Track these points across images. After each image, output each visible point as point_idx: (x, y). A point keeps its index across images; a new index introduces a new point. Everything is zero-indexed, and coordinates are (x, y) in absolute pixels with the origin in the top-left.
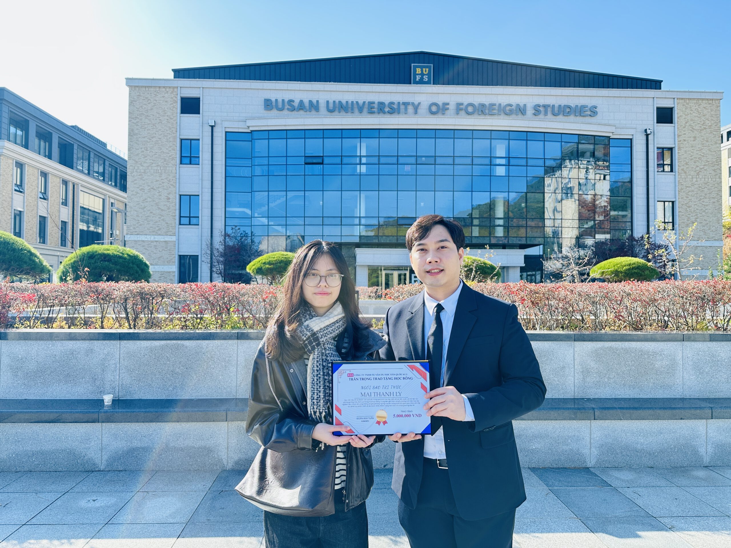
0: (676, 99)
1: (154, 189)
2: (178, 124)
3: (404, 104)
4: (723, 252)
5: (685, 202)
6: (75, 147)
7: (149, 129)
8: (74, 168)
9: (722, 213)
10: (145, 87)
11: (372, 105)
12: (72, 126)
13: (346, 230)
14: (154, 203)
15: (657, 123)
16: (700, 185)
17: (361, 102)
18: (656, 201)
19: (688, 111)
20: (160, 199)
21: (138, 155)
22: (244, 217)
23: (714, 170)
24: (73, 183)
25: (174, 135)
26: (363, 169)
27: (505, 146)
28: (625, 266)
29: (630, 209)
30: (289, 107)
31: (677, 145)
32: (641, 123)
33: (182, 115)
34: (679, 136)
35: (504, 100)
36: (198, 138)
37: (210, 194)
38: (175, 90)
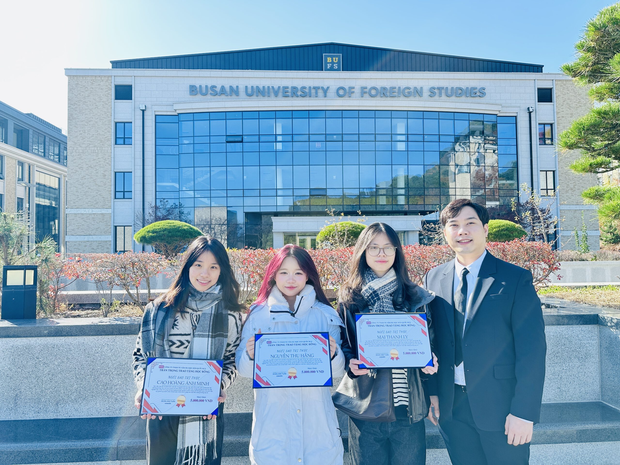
0: (554, 81)
1: (92, 168)
2: (113, 109)
3: (314, 88)
5: (565, 171)
6: (31, 132)
7: (87, 114)
8: (30, 151)
10: (83, 76)
11: (286, 89)
12: (28, 114)
13: (265, 201)
14: (92, 179)
15: (538, 102)
17: (276, 87)
18: (539, 171)
19: (565, 91)
20: (97, 176)
21: (77, 137)
22: (173, 191)
24: (29, 164)
25: (109, 119)
26: (279, 146)
27: (404, 124)
28: (495, 228)
29: (516, 178)
30: (212, 92)
31: (556, 121)
32: (524, 101)
33: (116, 101)
34: (558, 113)
35: (402, 84)
36: (131, 121)
37: (142, 170)
38: (110, 78)
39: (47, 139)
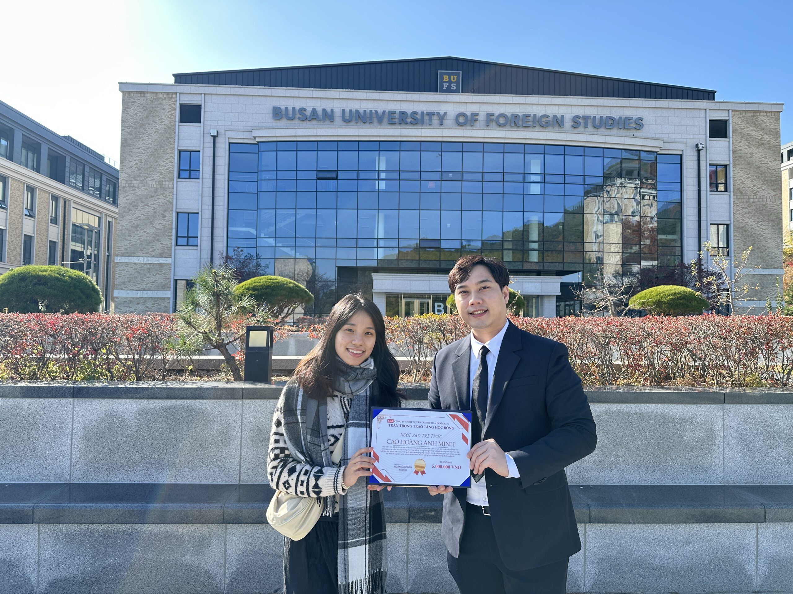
0: (731, 111)
1: (148, 206)
2: (177, 133)
3: (428, 114)
4: (784, 281)
5: (741, 225)
6: (68, 159)
7: (144, 140)
8: (66, 182)
9: (782, 238)
10: (141, 93)
11: (393, 115)
12: (65, 137)
13: (363, 254)
14: (148, 221)
15: (710, 137)
16: (758, 207)
17: (380, 111)
18: (709, 224)
19: (744, 124)
20: (154, 217)
21: (131, 167)
22: (249, 238)
23: (774, 190)
24: (65, 199)
25: (172, 146)
26: (383, 185)
27: (540, 161)
28: (669, 295)
29: (680, 232)
30: (300, 116)
31: (731, 162)
32: (691, 136)
33: (181, 124)
34: (734, 152)
35: (539, 111)
36: (198, 149)
37: (211, 211)
38: (174, 96)
39: (87, 169)
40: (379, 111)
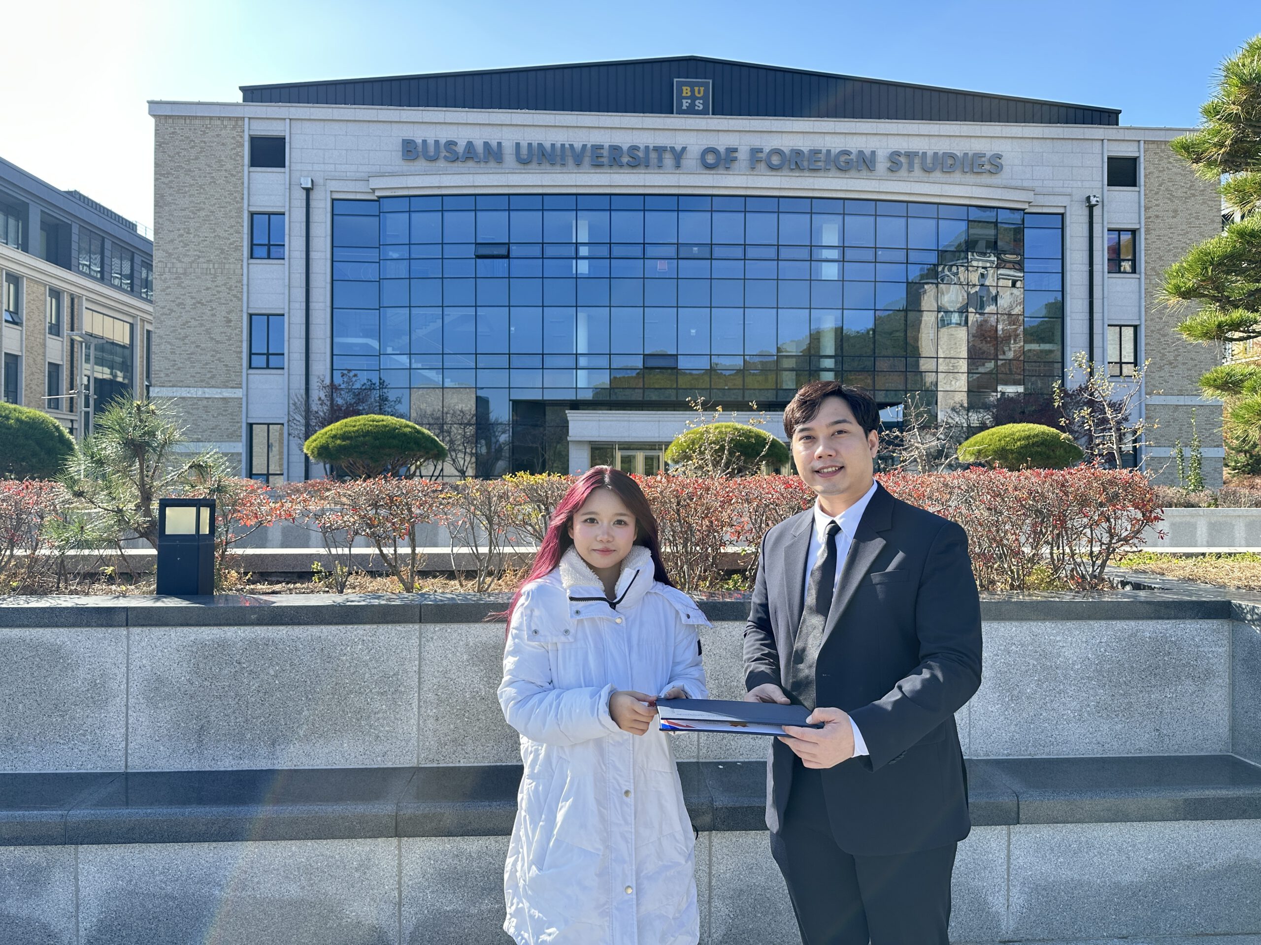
0: (1142, 143)
1: (203, 304)
2: (246, 185)
3: (656, 149)
5: (1157, 327)
6: (75, 230)
7: (193, 195)
8: (73, 268)
10: (185, 118)
11: (599, 151)
12: (69, 193)
13: (552, 379)
14: (203, 328)
15: (1109, 185)
17: (578, 146)
18: (1106, 325)
19: (1164, 163)
20: (213, 322)
21: (172, 241)
22: (368, 355)
24: (71, 295)
25: (239, 205)
26: (583, 267)
27: (837, 226)
28: (1019, 440)
29: (1060, 339)
30: (447, 154)
31: (1143, 225)
32: (1079, 184)
33: (253, 169)
34: (1147, 208)
35: (835, 144)
36: (282, 210)
37: (304, 311)
38: (240, 123)
39: (108, 245)
40: (576, 146)
